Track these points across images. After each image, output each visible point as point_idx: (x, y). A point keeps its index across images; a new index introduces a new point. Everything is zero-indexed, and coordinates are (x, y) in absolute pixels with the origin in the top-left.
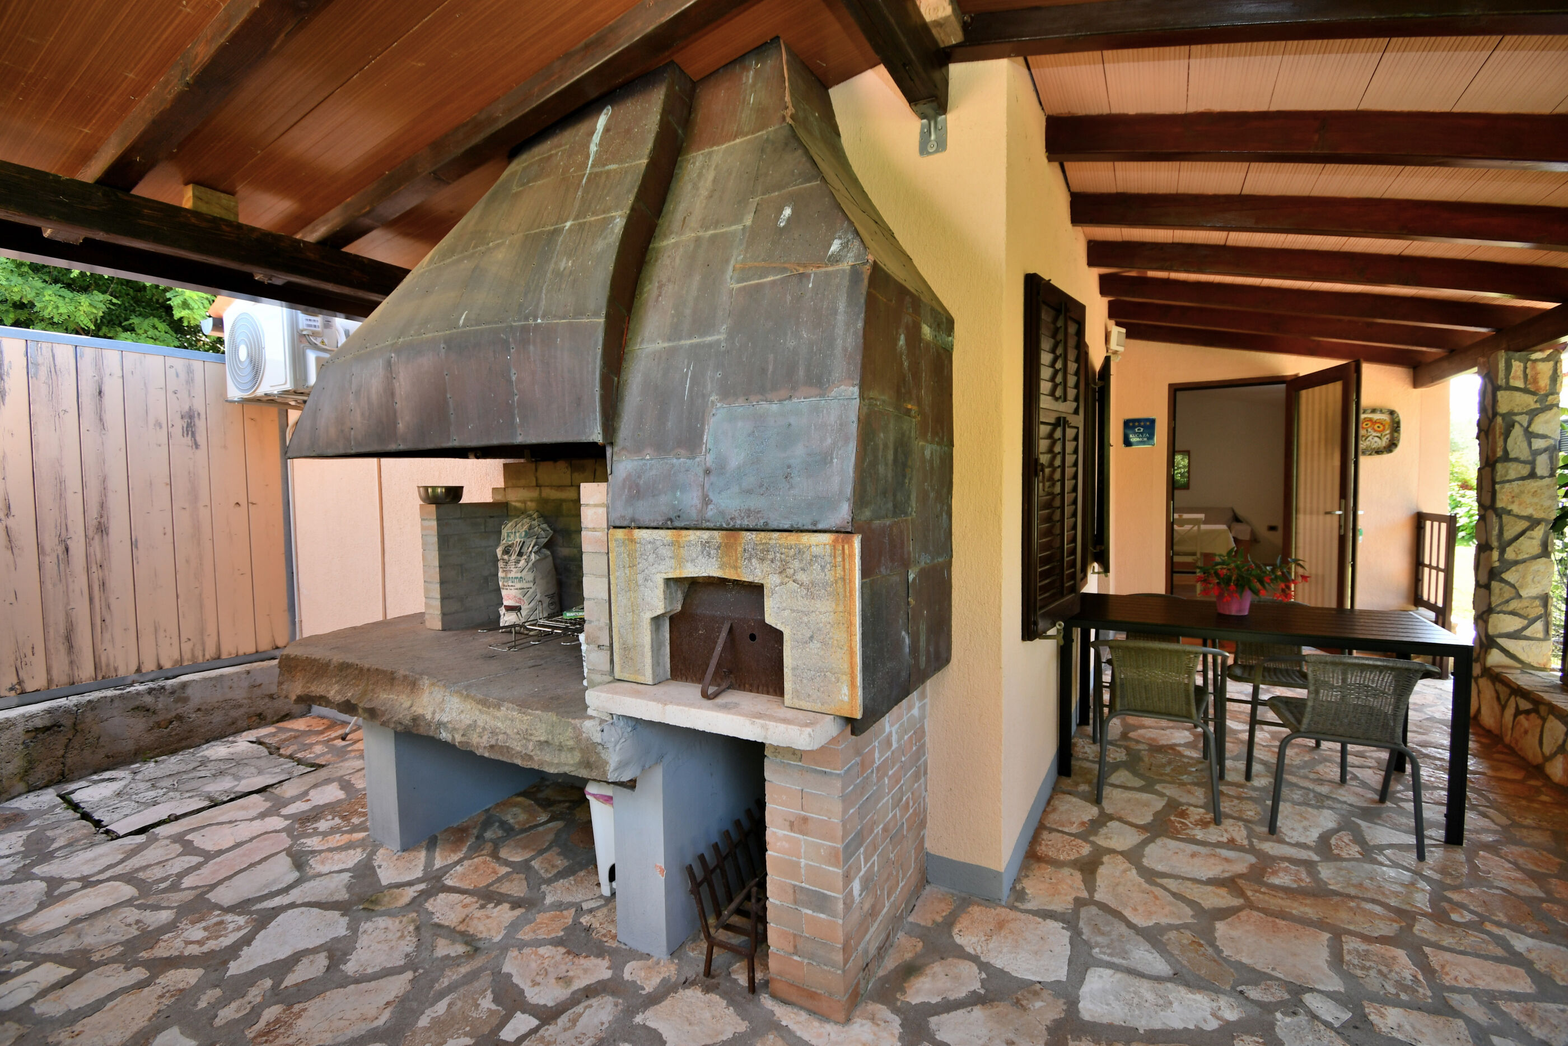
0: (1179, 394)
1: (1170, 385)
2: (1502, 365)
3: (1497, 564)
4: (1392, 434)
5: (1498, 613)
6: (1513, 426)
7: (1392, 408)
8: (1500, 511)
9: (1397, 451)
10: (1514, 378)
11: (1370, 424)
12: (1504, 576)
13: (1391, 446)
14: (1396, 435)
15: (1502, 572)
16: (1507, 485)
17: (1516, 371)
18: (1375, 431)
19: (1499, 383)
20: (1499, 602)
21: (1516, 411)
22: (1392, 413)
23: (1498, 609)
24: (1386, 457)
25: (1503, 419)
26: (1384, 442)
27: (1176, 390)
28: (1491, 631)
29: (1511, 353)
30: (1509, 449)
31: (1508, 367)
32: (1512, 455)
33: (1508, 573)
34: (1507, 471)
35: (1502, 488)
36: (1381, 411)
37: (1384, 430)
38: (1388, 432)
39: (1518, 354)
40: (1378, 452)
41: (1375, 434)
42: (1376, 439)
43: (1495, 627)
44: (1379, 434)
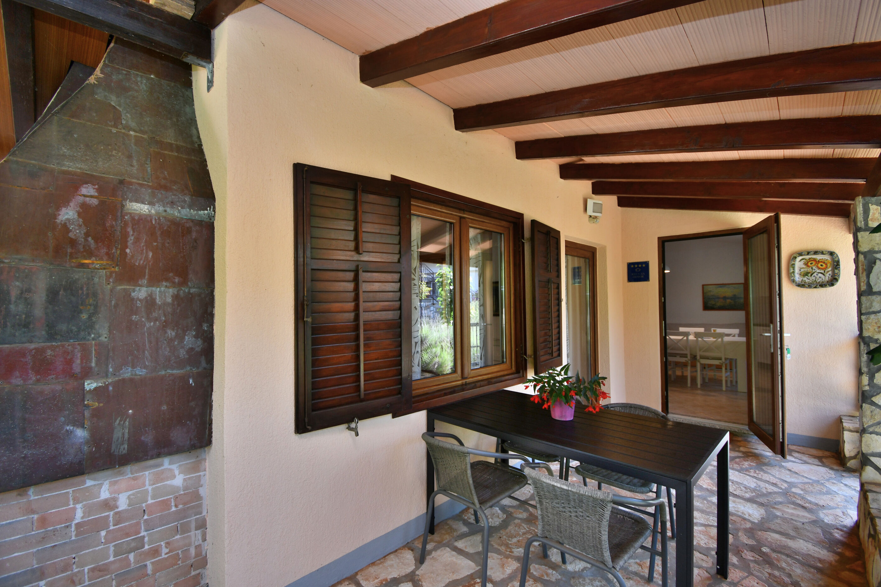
0: (666, 244)
1: (659, 238)
2: (860, 210)
3: (867, 388)
4: (833, 271)
5: (871, 433)
6: (875, 263)
7: (832, 250)
8: (867, 340)
9: (838, 285)
10: (872, 220)
11: (814, 263)
12: (874, 399)
13: (833, 281)
14: (836, 271)
15: (873, 396)
16: (872, 316)
17: (874, 214)
18: (819, 268)
19: (859, 224)
20: (870, 423)
21: (877, 249)
22: (832, 254)
23: (871, 430)
24: (829, 289)
25: (865, 257)
26: (827, 277)
27: (663, 242)
28: (865, 450)
29: (867, 198)
30: (872, 284)
31: (866, 211)
32: (875, 289)
33: (878, 396)
34: (871, 303)
35: (868, 319)
36: (822, 253)
37: (826, 267)
38: (830, 269)
39: (874, 199)
40: (822, 285)
41: (819, 271)
42: (820, 275)
43: (868, 446)
44: (822, 271)
